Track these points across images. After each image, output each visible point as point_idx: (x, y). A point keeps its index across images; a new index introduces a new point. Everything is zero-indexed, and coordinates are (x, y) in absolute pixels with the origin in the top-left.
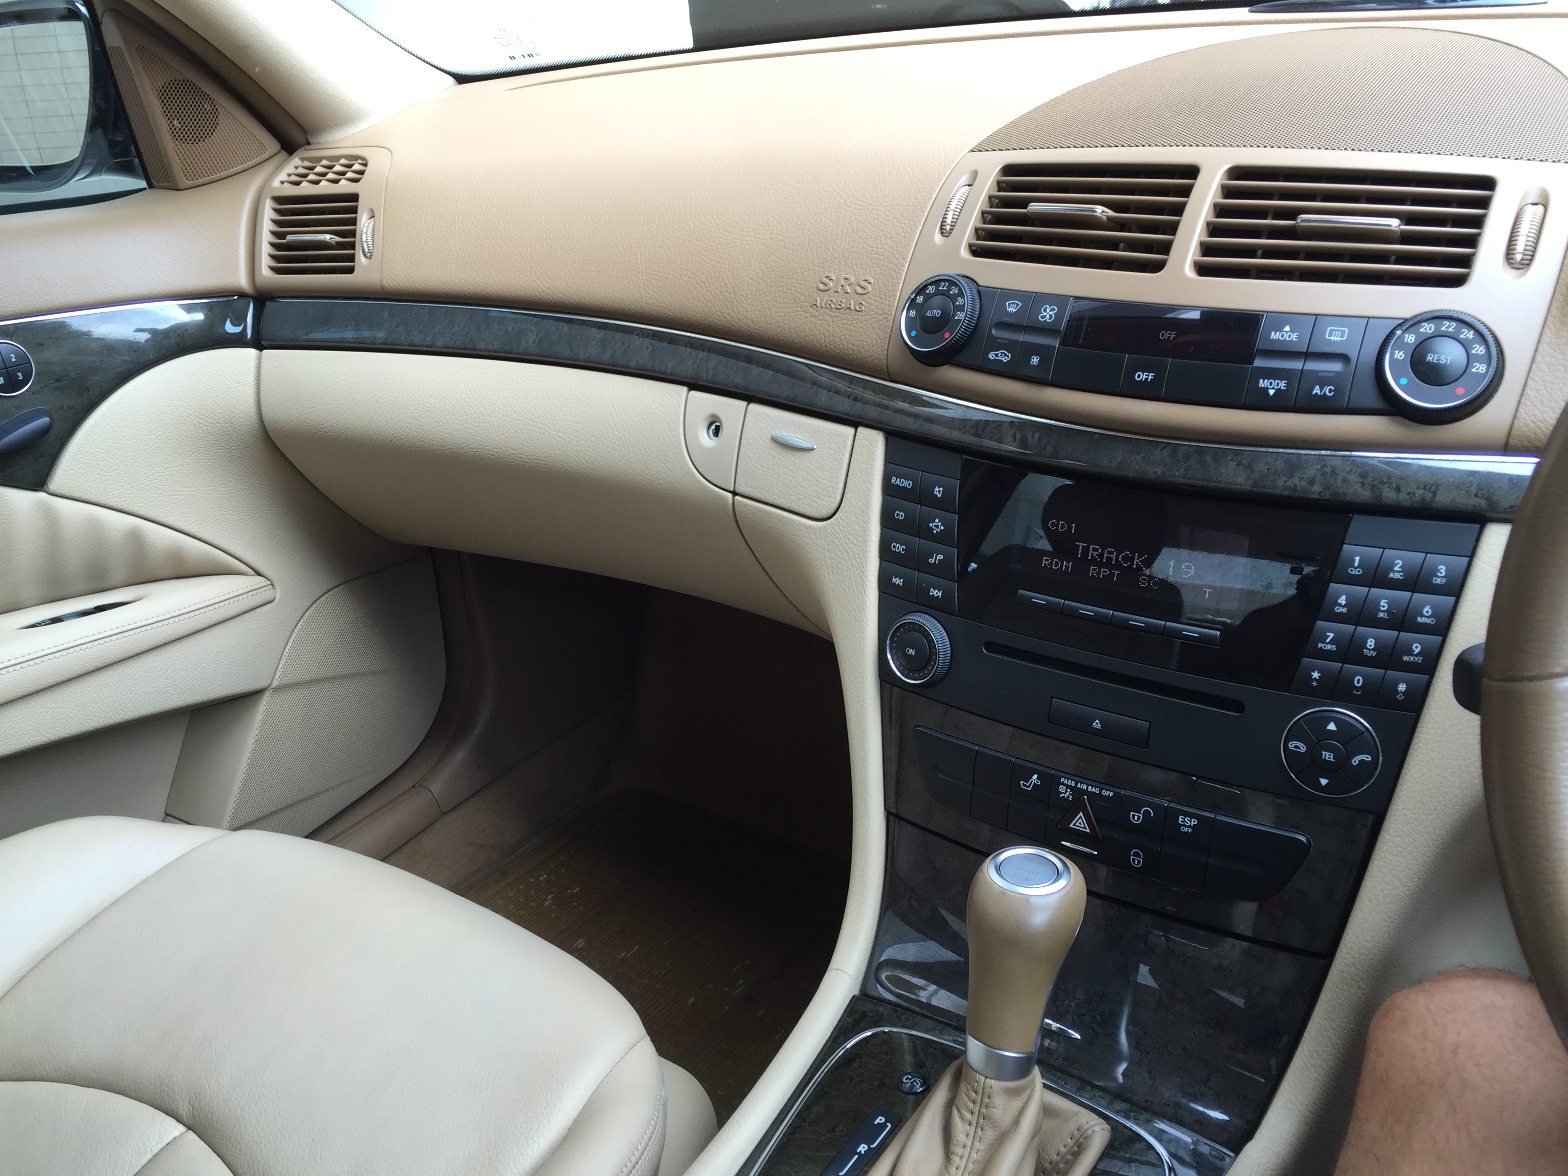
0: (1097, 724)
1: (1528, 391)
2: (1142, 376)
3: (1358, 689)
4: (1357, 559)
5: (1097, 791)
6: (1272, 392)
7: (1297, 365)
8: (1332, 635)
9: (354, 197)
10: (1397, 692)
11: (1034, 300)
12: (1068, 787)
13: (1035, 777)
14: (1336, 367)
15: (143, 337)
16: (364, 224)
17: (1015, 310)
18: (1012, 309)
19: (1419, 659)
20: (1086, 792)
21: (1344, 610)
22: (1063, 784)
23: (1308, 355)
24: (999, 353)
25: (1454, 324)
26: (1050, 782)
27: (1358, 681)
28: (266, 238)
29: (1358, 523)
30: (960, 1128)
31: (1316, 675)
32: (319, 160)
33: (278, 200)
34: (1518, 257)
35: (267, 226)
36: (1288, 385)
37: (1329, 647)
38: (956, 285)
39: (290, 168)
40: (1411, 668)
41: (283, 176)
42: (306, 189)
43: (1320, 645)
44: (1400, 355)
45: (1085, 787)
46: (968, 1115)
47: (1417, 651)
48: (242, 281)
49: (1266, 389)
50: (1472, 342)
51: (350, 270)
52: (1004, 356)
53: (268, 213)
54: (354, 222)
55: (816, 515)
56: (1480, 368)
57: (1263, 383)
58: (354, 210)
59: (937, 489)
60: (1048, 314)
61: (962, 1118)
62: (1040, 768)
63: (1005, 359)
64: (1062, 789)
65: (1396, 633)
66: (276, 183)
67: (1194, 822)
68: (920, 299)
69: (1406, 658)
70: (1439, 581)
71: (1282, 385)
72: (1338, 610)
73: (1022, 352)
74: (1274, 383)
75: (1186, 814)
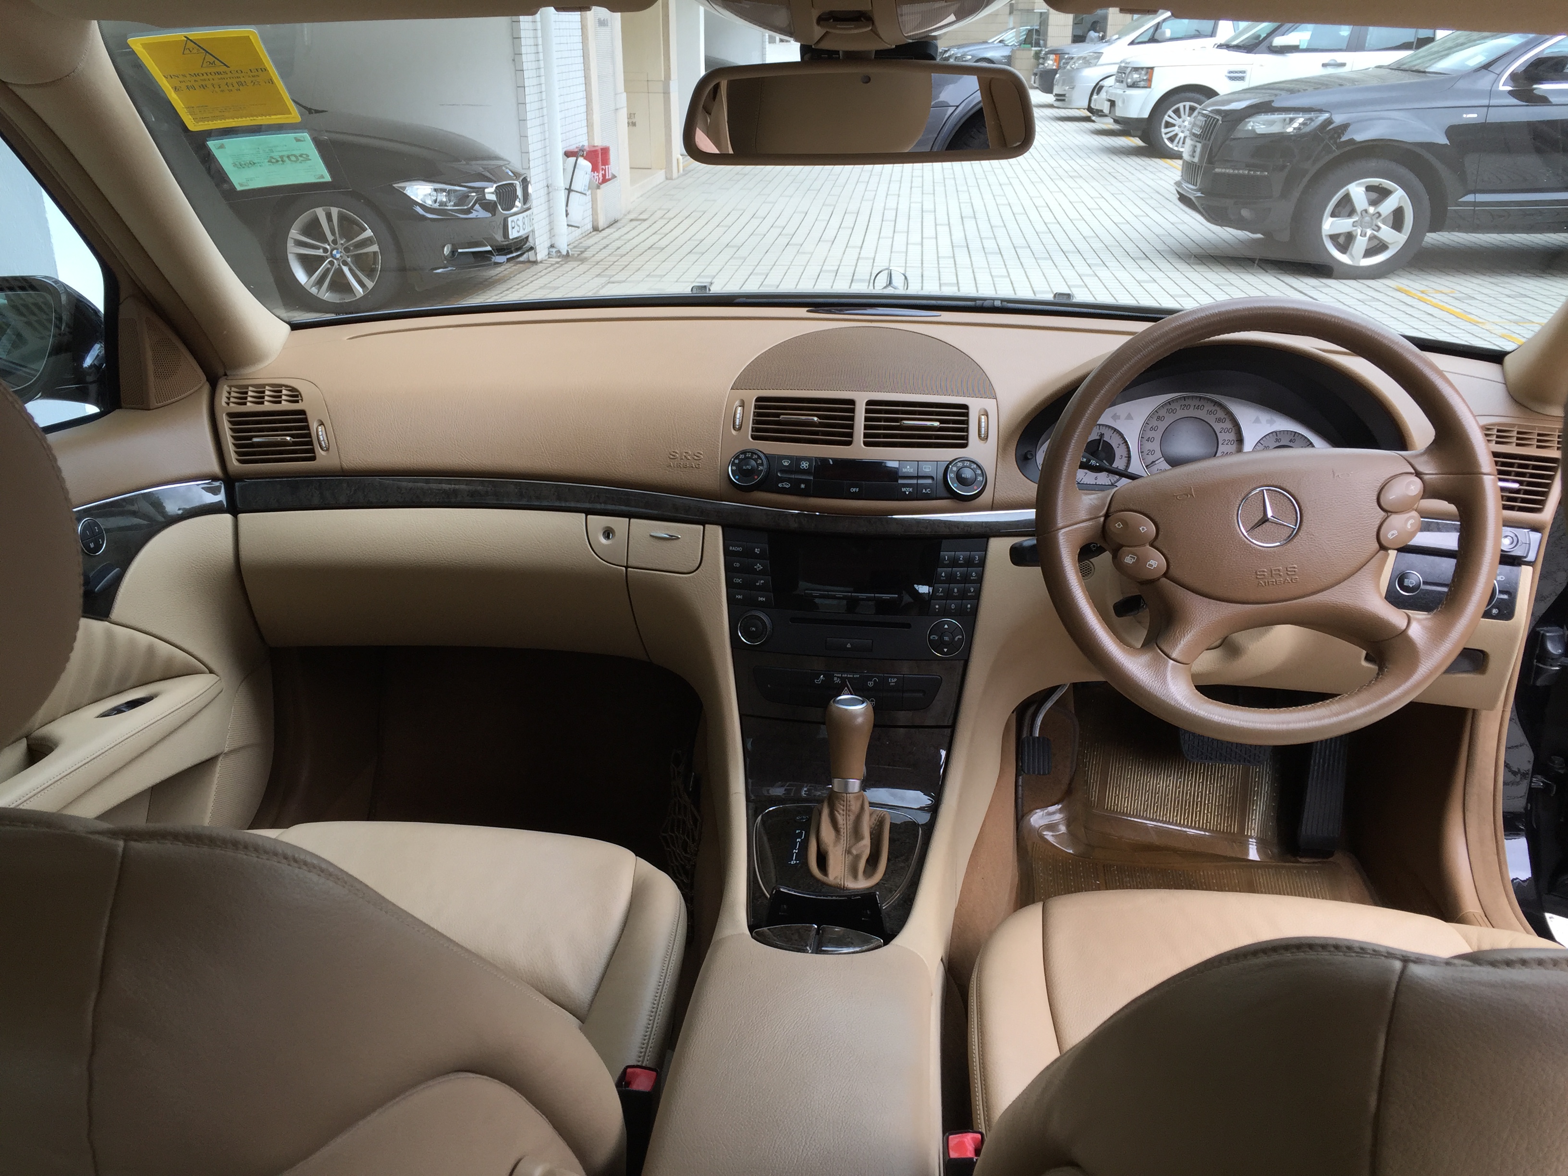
0: (849, 646)
1: (996, 486)
2: (853, 490)
3: (953, 609)
4: (946, 557)
5: (852, 676)
6: (907, 493)
7: (915, 481)
8: (941, 589)
9: (303, 412)
10: (968, 608)
11: (798, 459)
12: (838, 677)
13: (822, 676)
14: (930, 481)
16: (317, 429)
17: (788, 464)
18: (786, 464)
19: (973, 594)
20: (846, 678)
21: (944, 578)
22: (836, 676)
23: (918, 477)
24: (784, 484)
25: (969, 463)
26: (829, 677)
27: (953, 606)
29: (945, 543)
30: (840, 819)
31: (937, 607)
33: (230, 415)
34: (983, 436)
36: (913, 490)
37: (941, 594)
38: (756, 454)
40: (971, 598)
42: (252, 407)
43: (937, 594)
44: (952, 475)
45: (846, 675)
46: (841, 812)
47: (972, 591)
49: (905, 492)
50: (976, 469)
51: (313, 459)
52: (787, 485)
53: (225, 424)
54: (307, 428)
55: (685, 571)
56: (980, 478)
57: (903, 489)
58: (305, 420)
59: (756, 550)
60: (805, 465)
61: (840, 814)
62: (824, 672)
63: (787, 487)
64: (835, 679)
65: (963, 585)
67: (895, 680)
68: (737, 461)
69: (969, 594)
70: (976, 562)
71: (911, 490)
72: (942, 578)
73: (796, 483)
74: (908, 489)
75: (891, 677)
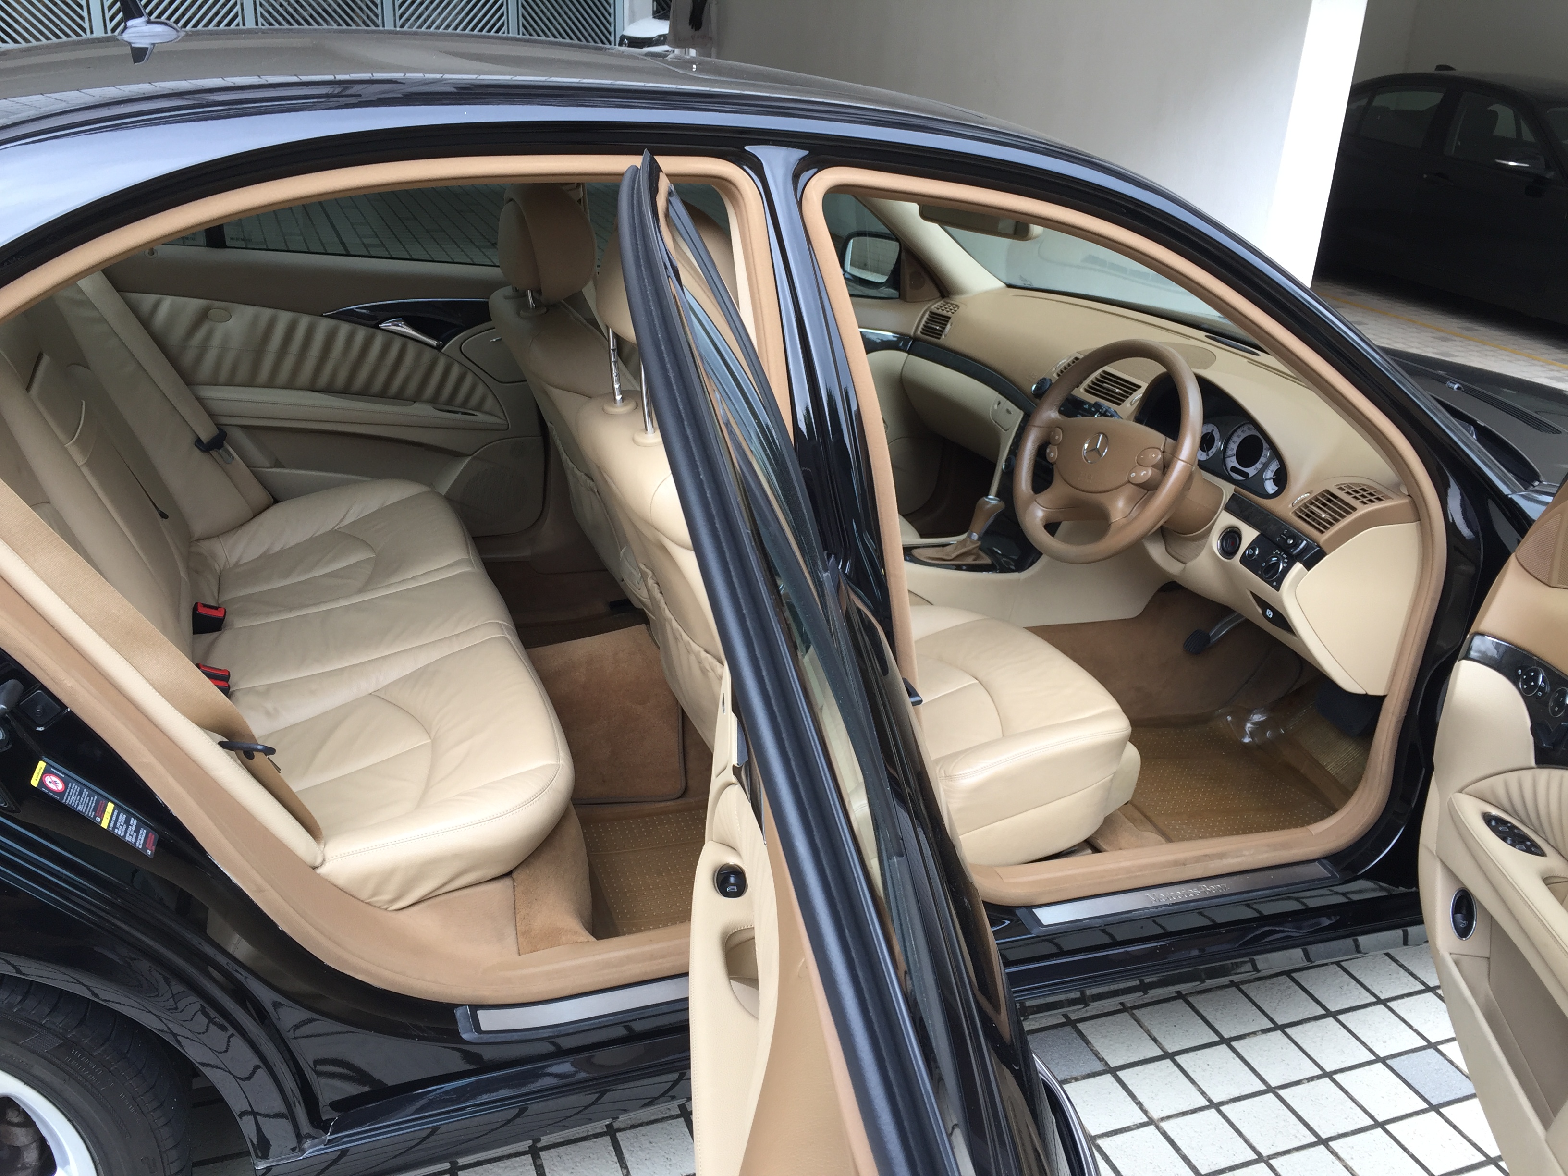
9: (949, 318)
15: (878, 341)
16: (948, 327)
28: (923, 322)
32: (948, 303)
33: (931, 312)
35: (925, 319)
39: (939, 304)
41: (936, 305)
42: (940, 311)
48: (912, 333)
51: (939, 338)
53: (927, 316)
54: (946, 325)
58: (948, 322)
66: (933, 307)
